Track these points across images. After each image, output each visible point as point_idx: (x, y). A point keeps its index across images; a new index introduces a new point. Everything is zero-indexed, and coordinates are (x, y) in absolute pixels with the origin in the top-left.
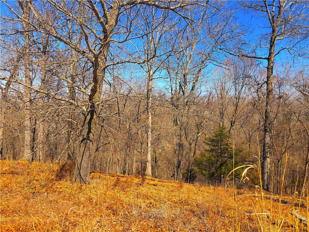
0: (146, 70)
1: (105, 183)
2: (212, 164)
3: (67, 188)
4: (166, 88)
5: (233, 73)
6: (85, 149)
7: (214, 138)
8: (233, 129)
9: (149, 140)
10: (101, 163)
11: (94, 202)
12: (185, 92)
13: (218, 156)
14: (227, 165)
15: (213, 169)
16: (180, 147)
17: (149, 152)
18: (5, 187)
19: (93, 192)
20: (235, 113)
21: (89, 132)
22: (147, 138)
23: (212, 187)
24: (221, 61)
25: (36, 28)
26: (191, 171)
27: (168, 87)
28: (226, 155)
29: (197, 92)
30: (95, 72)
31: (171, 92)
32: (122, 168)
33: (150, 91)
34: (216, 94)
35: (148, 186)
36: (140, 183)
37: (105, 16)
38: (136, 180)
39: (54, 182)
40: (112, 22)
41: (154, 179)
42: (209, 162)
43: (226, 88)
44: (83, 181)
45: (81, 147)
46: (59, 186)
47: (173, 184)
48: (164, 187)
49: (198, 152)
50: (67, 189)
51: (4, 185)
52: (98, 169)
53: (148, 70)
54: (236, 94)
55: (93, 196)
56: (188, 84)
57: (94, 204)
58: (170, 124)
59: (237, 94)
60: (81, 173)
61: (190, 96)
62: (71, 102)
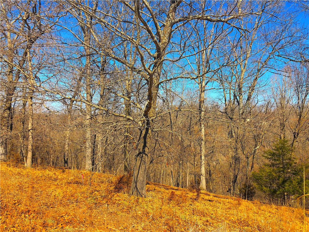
0: (198, 82)
1: (160, 196)
2: (273, 180)
3: (125, 200)
4: (220, 98)
5: (294, 80)
6: (141, 163)
7: (274, 151)
8: (297, 141)
9: (203, 153)
10: (155, 174)
11: (150, 217)
12: (241, 102)
13: (280, 172)
14: (291, 182)
15: (275, 186)
16: (236, 160)
17: (203, 165)
18: (72, 196)
19: (149, 206)
20: (299, 123)
21: (145, 146)
22: (201, 150)
23: (274, 206)
24: (280, 68)
25: (97, 52)
26: (249, 186)
27: (221, 97)
28: (289, 170)
29: (253, 102)
30: (150, 90)
31: (224, 103)
32: (175, 181)
33: (202, 102)
34: (275, 103)
35: (204, 202)
36: (195, 197)
37: (158, 34)
38: (190, 195)
39: (113, 193)
40: (165, 40)
41: (209, 193)
42: (269, 178)
43: (287, 97)
44: (139, 194)
45: (137, 160)
46: (117, 198)
47: (230, 200)
48: (220, 203)
49: (256, 166)
50: (125, 202)
51: (70, 195)
52: (152, 180)
53: (200, 82)
54: (298, 103)
55: (150, 211)
56: (243, 94)
57: (151, 218)
58: (224, 135)
59: (300, 102)
60: (138, 186)
61: (246, 106)
62: (128, 117)
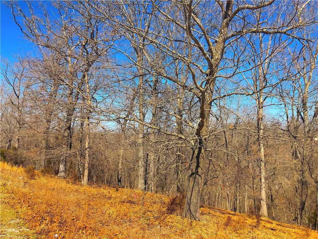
0: (255, 98)
1: (215, 221)
3: (178, 223)
4: (281, 115)
6: (194, 184)
9: (262, 175)
10: (209, 197)
12: (306, 119)
16: (303, 184)
17: (263, 189)
18: (125, 215)
19: (204, 231)
21: (198, 166)
22: (260, 172)
25: (149, 72)
27: (282, 114)
30: (202, 108)
31: (286, 120)
32: (232, 205)
33: (261, 120)
35: (265, 230)
36: (254, 224)
37: (210, 50)
38: (250, 221)
39: (165, 215)
40: (217, 56)
41: (271, 221)
44: (193, 217)
45: (190, 181)
46: (170, 220)
47: (296, 230)
48: (285, 233)
50: (178, 224)
51: (124, 214)
52: (207, 203)
53: (257, 98)
55: (204, 235)
56: (308, 109)
58: (287, 156)
60: (191, 209)
62: (180, 136)
